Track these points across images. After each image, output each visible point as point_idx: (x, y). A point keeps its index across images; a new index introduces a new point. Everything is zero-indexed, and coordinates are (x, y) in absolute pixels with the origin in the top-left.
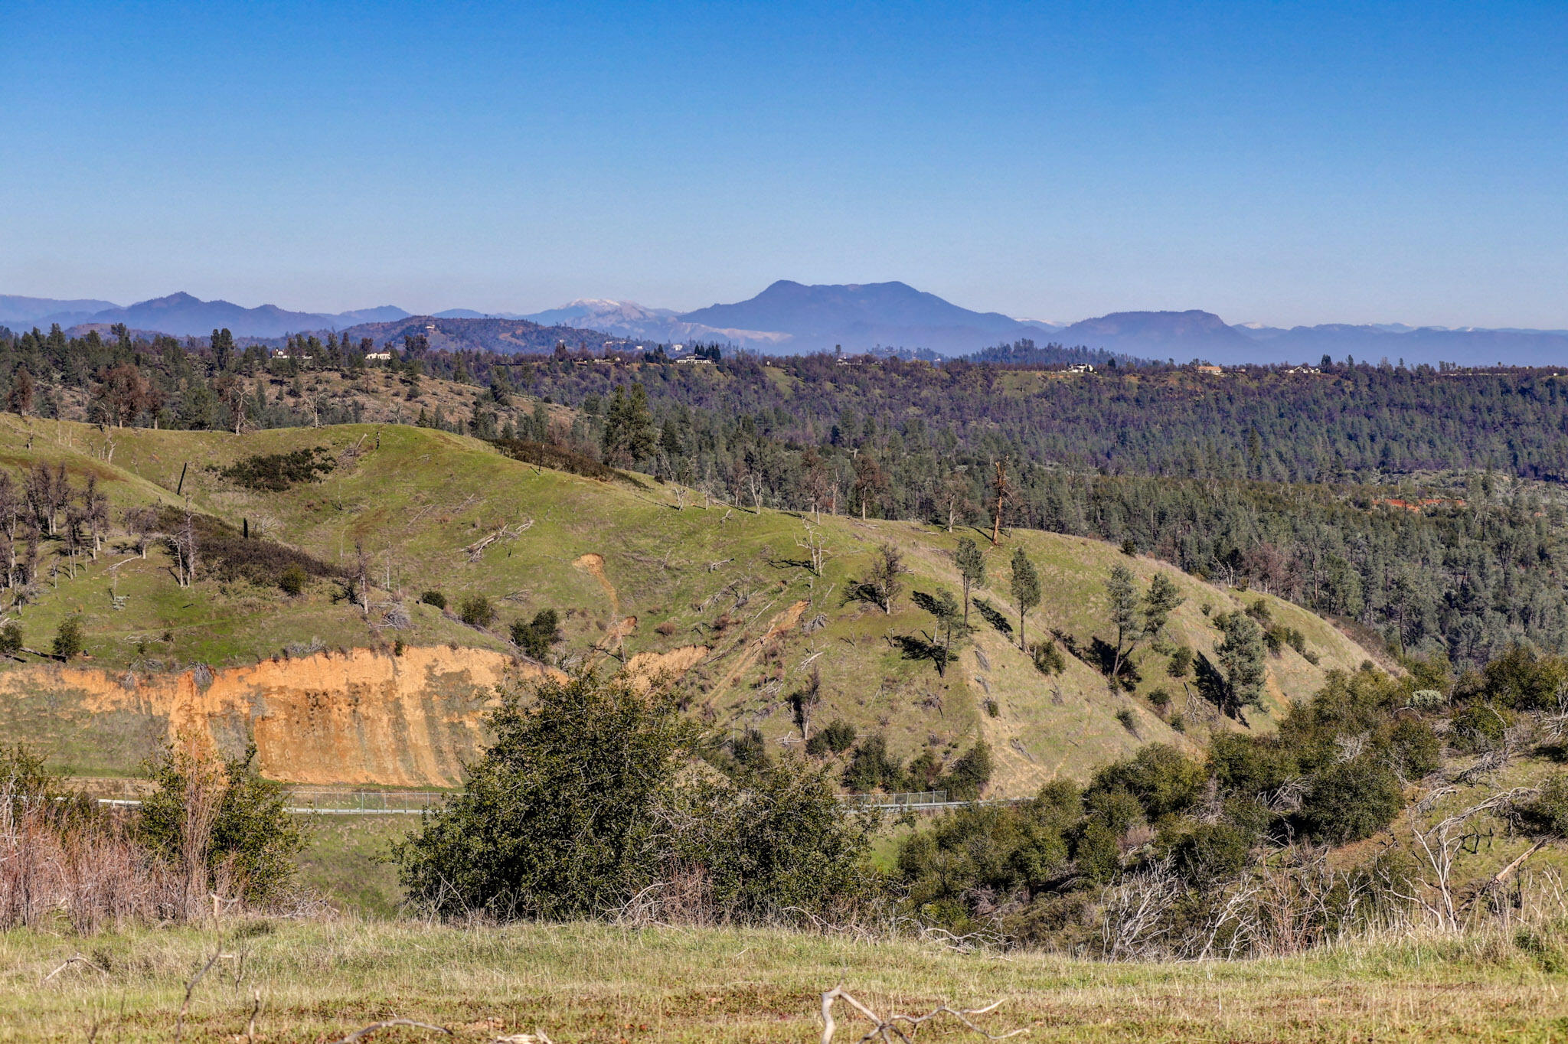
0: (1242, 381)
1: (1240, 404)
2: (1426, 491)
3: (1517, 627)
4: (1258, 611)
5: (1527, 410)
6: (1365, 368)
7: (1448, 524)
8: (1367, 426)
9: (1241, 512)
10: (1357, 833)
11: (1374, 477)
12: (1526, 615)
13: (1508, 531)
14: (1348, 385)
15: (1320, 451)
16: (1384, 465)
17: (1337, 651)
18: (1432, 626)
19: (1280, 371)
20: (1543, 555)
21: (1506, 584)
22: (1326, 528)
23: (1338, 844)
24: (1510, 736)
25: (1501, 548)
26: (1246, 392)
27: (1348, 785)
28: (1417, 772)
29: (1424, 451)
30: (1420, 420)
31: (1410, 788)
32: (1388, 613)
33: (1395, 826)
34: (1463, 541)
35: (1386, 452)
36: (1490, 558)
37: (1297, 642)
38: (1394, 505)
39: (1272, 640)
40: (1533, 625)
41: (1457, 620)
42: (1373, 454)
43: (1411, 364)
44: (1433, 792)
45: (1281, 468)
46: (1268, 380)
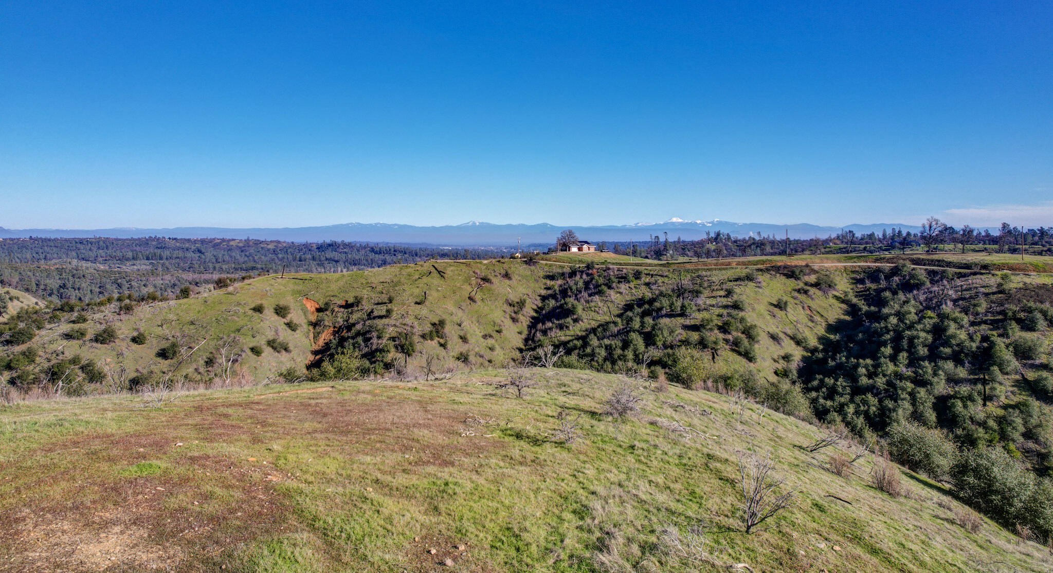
0: (8, 241)
1: (7, 246)
2: (56, 264)
3: (77, 291)
4: (8, 293)
5: (82, 247)
6: (41, 238)
7: (60, 271)
8: (41, 251)
9: (6, 270)
10: (23, 343)
11: (43, 262)
12: (79, 289)
13: (75, 272)
14: (37, 242)
15: (29, 256)
16: (45, 259)
17: (28, 300)
18: (55, 292)
19: (18, 239)
20: (84, 276)
21: (74, 282)
22: (29, 273)
23: (18, 345)
24: (63, 320)
25: (73, 276)
26: (9, 244)
27: (21, 333)
28: (39, 328)
29: (55, 256)
30: (55, 249)
31: (37, 332)
32: (45, 290)
33: (33, 340)
34: (64, 274)
35: (46, 256)
36: (71, 278)
37: (18, 299)
38: (47, 267)
39: (11, 299)
40: (81, 291)
41: (62, 290)
42: (42, 256)
43: (53, 237)
44: (43, 332)
45: (17, 260)
46: (15, 241)
